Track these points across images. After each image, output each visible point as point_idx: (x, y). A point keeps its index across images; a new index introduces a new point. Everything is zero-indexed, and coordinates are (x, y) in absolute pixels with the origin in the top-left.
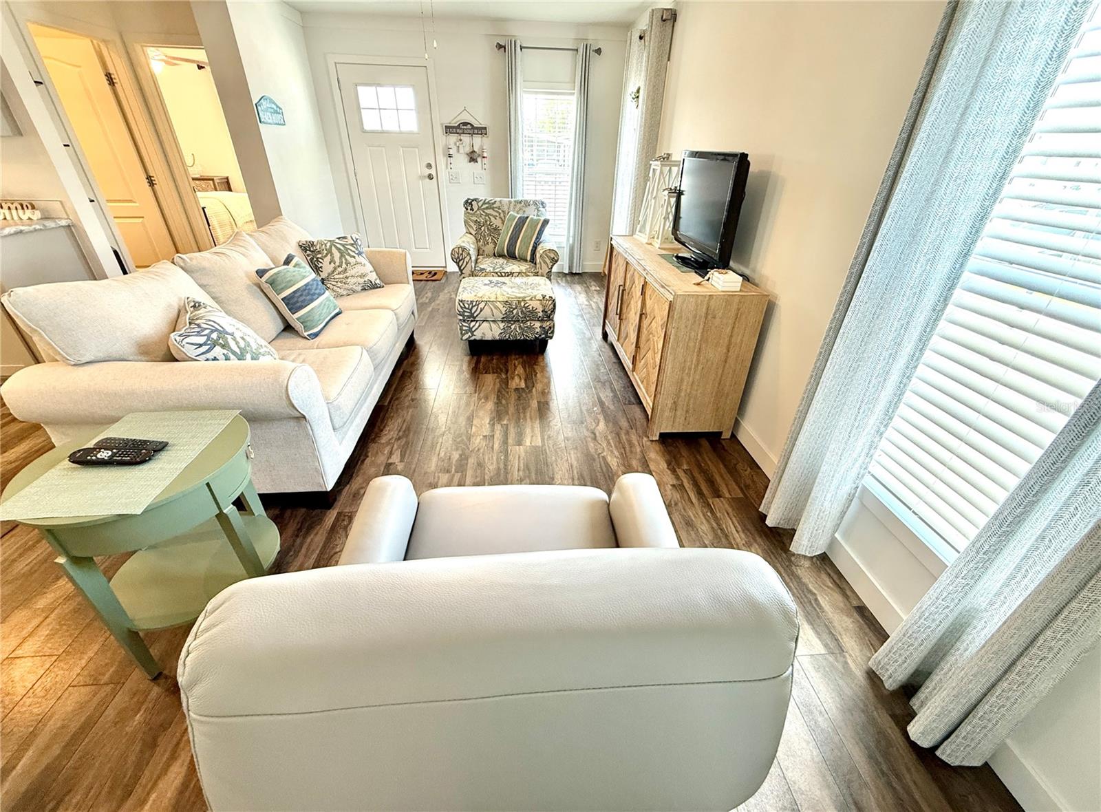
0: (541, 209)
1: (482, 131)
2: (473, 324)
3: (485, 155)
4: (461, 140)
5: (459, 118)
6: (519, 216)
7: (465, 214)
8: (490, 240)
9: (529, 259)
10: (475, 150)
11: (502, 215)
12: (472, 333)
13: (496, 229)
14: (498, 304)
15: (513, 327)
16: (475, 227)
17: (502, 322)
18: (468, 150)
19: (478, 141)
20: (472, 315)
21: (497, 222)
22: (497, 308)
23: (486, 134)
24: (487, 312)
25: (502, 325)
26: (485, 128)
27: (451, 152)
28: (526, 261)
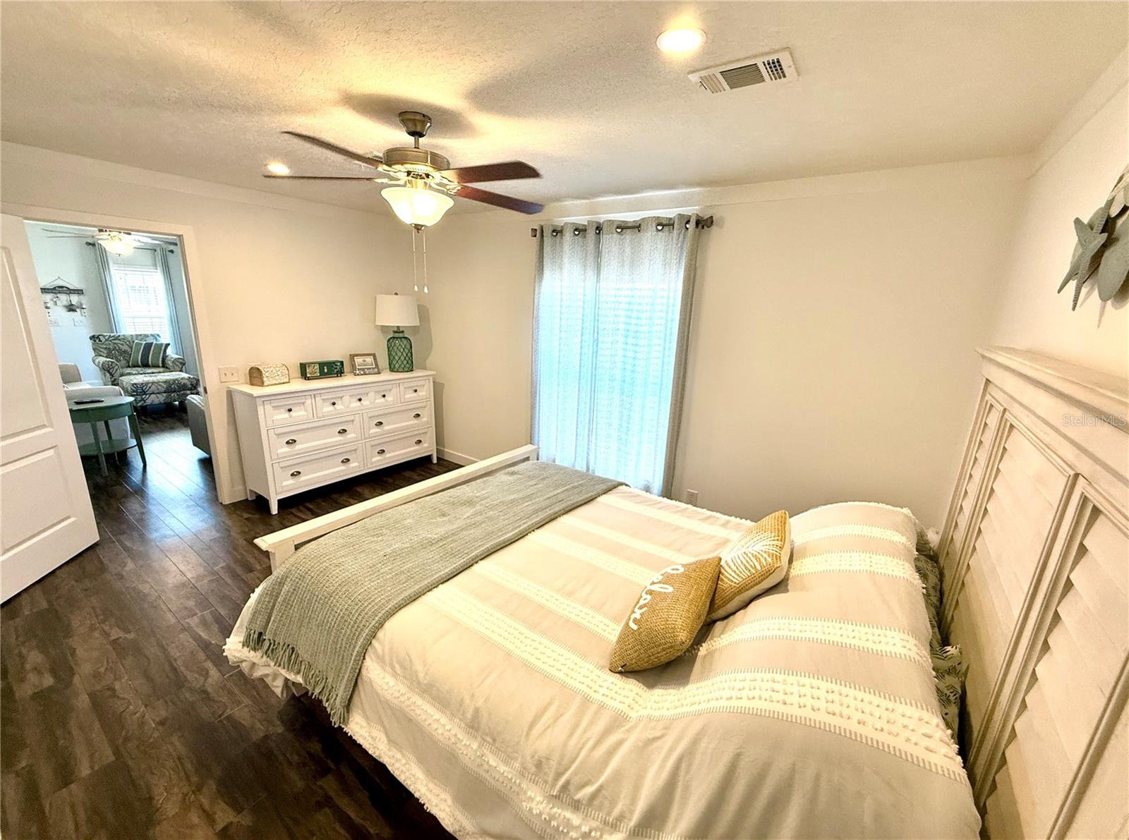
0: (158, 338)
1: (79, 292)
2: (144, 396)
3: (84, 307)
4: (57, 297)
5: (52, 284)
6: (144, 342)
7: (93, 344)
8: (122, 359)
9: (161, 365)
10: (73, 303)
11: (128, 343)
12: (145, 401)
13: (125, 352)
14: (162, 384)
15: (172, 395)
16: (105, 352)
17: (165, 392)
18: (65, 303)
19: (75, 299)
20: (143, 391)
21: (125, 348)
22: (160, 385)
23: (83, 293)
24: (154, 388)
25: (165, 395)
26: (82, 290)
27: (48, 305)
28: (159, 367)
